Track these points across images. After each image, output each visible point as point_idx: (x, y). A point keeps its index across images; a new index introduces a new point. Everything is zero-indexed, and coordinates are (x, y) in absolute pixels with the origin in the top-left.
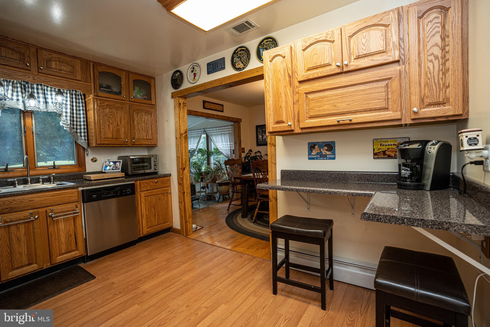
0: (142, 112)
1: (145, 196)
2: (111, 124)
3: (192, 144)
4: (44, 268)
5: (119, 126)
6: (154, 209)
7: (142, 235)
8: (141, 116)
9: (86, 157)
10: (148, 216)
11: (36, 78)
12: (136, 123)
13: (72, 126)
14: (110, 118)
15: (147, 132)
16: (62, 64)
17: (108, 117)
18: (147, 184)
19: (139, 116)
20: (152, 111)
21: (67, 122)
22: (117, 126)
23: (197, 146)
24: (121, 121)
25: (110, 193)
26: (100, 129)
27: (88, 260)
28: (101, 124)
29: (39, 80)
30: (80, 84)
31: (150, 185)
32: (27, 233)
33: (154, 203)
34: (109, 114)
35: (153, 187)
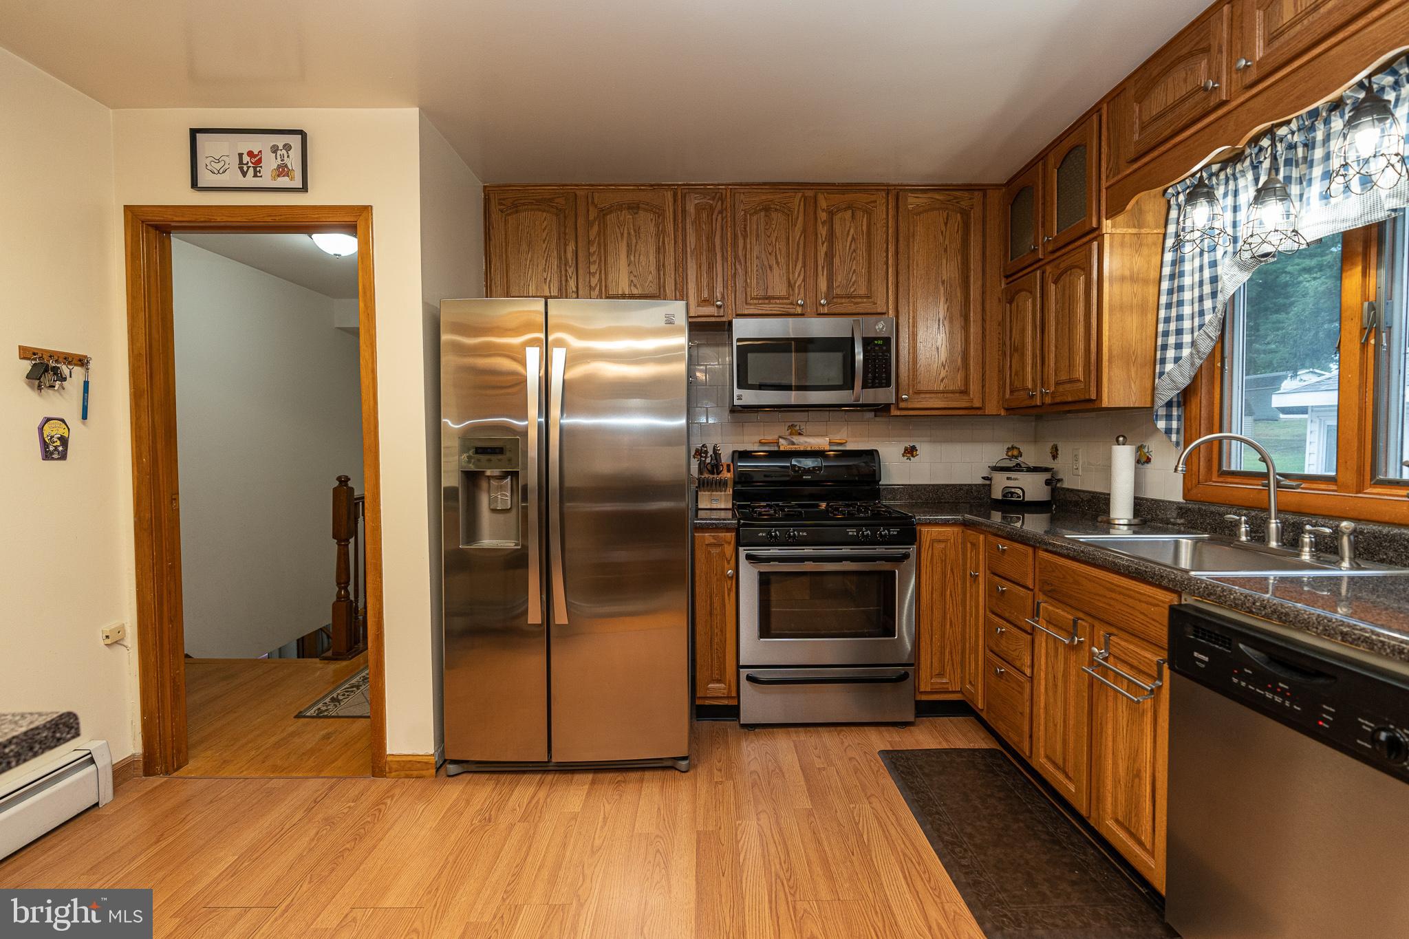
32: (1066, 676)
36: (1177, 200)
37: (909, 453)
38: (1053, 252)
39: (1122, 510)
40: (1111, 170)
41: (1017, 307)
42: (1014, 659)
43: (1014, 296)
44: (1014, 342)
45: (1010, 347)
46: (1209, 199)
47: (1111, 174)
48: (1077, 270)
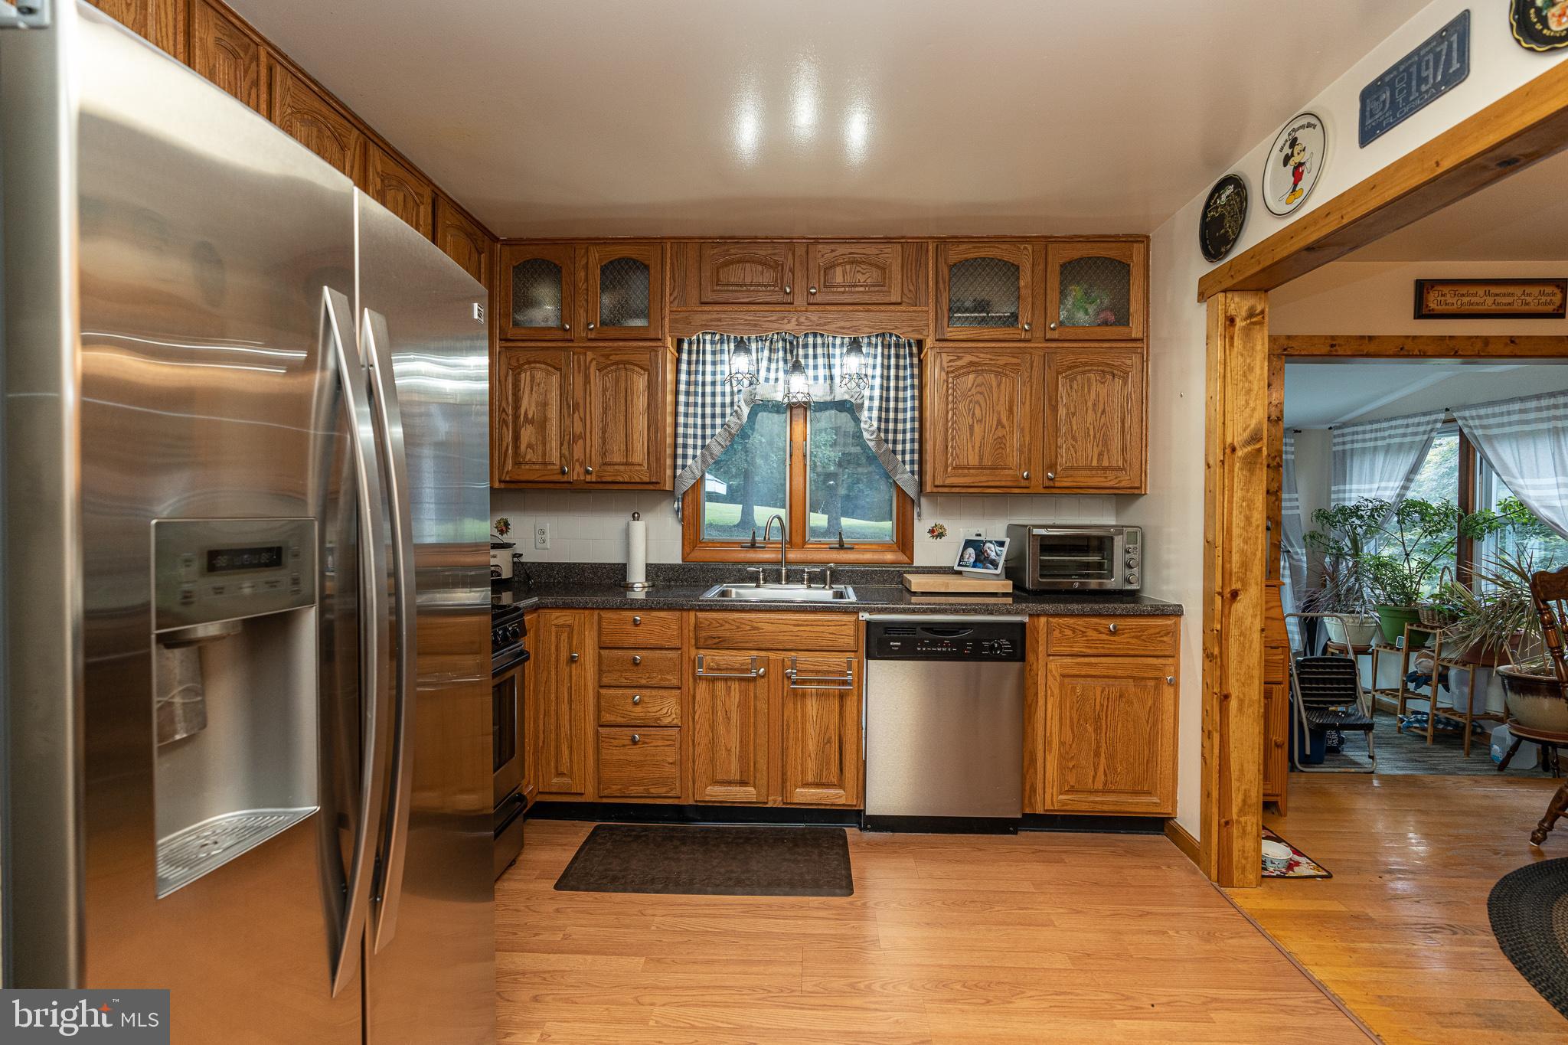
0: (1089, 371)
1: (1063, 676)
2: (977, 421)
3: (1377, 477)
4: (770, 805)
5: (1003, 427)
6: (1095, 730)
7: (1040, 810)
8: (1083, 387)
9: (916, 521)
10: (1068, 746)
11: (802, 319)
12: (1062, 411)
13: (882, 435)
14: (978, 402)
15: (1105, 444)
16: (858, 269)
17: (971, 401)
18: (1074, 632)
19: (1075, 386)
20: (1128, 362)
21: (871, 426)
22: (996, 429)
23: (1405, 488)
24: (1011, 410)
25: (942, 641)
26: (947, 439)
27: (869, 826)
28: (950, 424)
29: (809, 324)
30: (899, 314)
31: (1086, 636)
32: (743, 705)
33: (1098, 707)
34: (973, 391)
35: (1097, 648)
38: (590, 340)
39: (638, 577)
40: (675, 298)
41: (533, 378)
42: (659, 719)
43: (523, 364)
44: (526, 413)
45: (516, 417)
46: (748, 351)
47: (676, 302)
48: (636, 369)
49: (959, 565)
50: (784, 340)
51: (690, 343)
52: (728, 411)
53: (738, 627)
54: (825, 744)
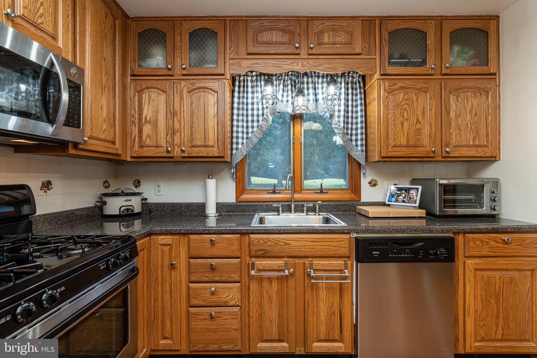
0: (467, 92)
1: (475, 270)
2: (405, 120)
4: (297, 353)
5: (420, 123)
6: (496, 302)
7: (462, 352)
8: (464, 100)
9: (362, 178)
10: (480, 313)
11: (305, 63)
12: (452, 114)
13: (345, 131)
14: (405, 109)
15: (477, 132)
16: (337, 34)
17: (402, 109)
18: (482, 243)
19: (460, 100)
20: (489, 86)
21: (340, 125)
22: (416, 124)
24: (423, 114)
25: (404, 250)
26: (388, 130)
28: (390, 122)
29: (309, 66)
30: (360, 60)
31: (489, 245)
32: (280, 293)
33: (497, 289)
34: (403, 103)
35: (496, 252)
36: (240, 78)
37: (45, 187)
38: (183, 75)
39: (211, 210)
40: (232, 51)
41: (150, 97)
42: (227, 302)
43: (144, 89)
44: (146, 117)
45: (140, 119)
46: (272, 84)
47: (233, 53)
48: (210, 91)
49: (389, 201)
50: (291, 80)
51: (240, 82)
52: (261, 118)
53: (276, 244)
54: (331, 316)
